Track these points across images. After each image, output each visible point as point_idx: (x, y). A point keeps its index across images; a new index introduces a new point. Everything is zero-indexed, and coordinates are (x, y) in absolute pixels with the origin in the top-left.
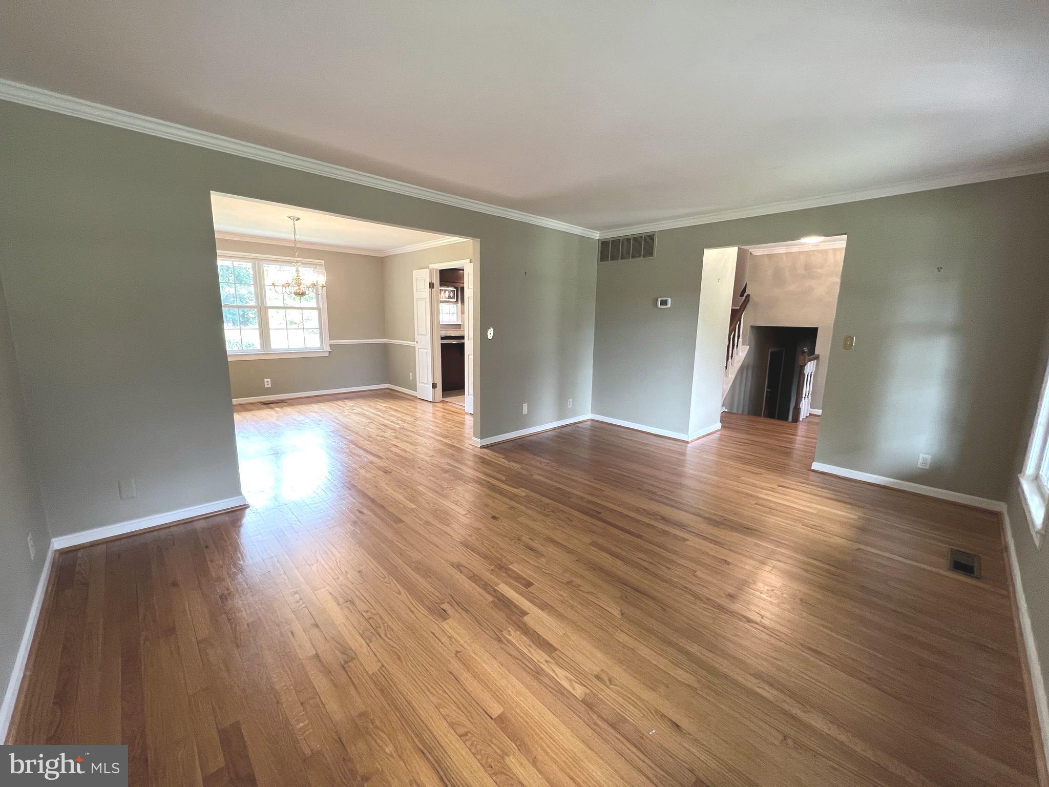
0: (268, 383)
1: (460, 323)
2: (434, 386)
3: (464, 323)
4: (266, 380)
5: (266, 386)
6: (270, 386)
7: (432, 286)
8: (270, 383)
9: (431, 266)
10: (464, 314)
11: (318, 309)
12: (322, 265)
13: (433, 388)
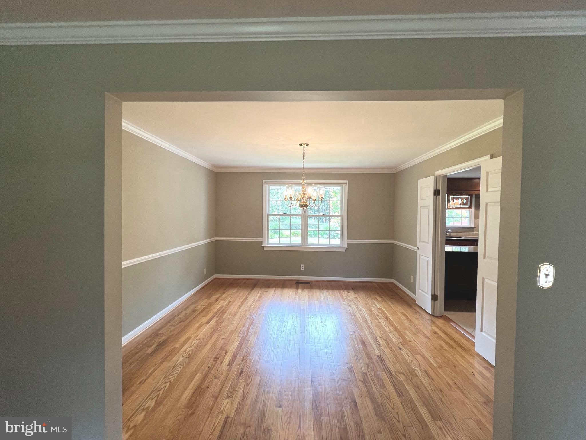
0: (303, 267)
1: (473, 226)
2: (434, 298)
3: (478, 226)
4: (302, 265)
5: (302, 270)
6: (304, 270)
7: (437, 193)
8: (304, 267)
9: (437, 173)
10: (478, 218)
11: (341, 216)
12: (346, 184)
13: (432, 300)
